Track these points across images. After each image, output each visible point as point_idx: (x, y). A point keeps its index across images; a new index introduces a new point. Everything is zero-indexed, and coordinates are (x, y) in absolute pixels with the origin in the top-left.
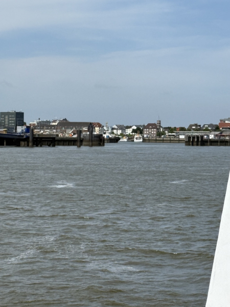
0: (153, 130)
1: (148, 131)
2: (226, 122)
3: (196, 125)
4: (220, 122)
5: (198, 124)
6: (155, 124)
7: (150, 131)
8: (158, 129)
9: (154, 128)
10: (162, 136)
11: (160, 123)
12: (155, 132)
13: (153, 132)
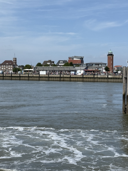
0: (9, 66)
1: (5, 67)
2: (75, 59)
3: (50, 61)
4: (68, 59)
5: (52, 61)
6: (11, 61)
7: (7, 67)
8: (14, 65)
9: (10, 65)
10: (19, 72)
11: (16, 60)
12: (11, 68)
13: (9, 68)
